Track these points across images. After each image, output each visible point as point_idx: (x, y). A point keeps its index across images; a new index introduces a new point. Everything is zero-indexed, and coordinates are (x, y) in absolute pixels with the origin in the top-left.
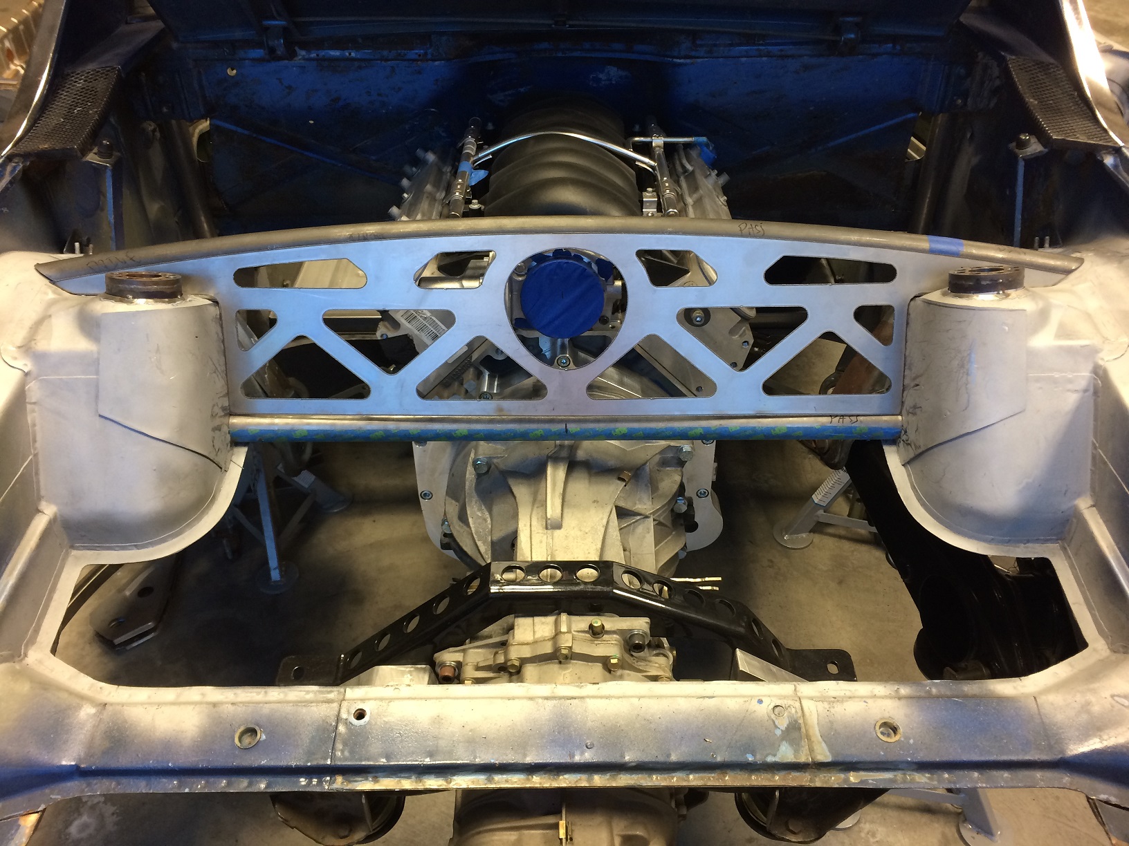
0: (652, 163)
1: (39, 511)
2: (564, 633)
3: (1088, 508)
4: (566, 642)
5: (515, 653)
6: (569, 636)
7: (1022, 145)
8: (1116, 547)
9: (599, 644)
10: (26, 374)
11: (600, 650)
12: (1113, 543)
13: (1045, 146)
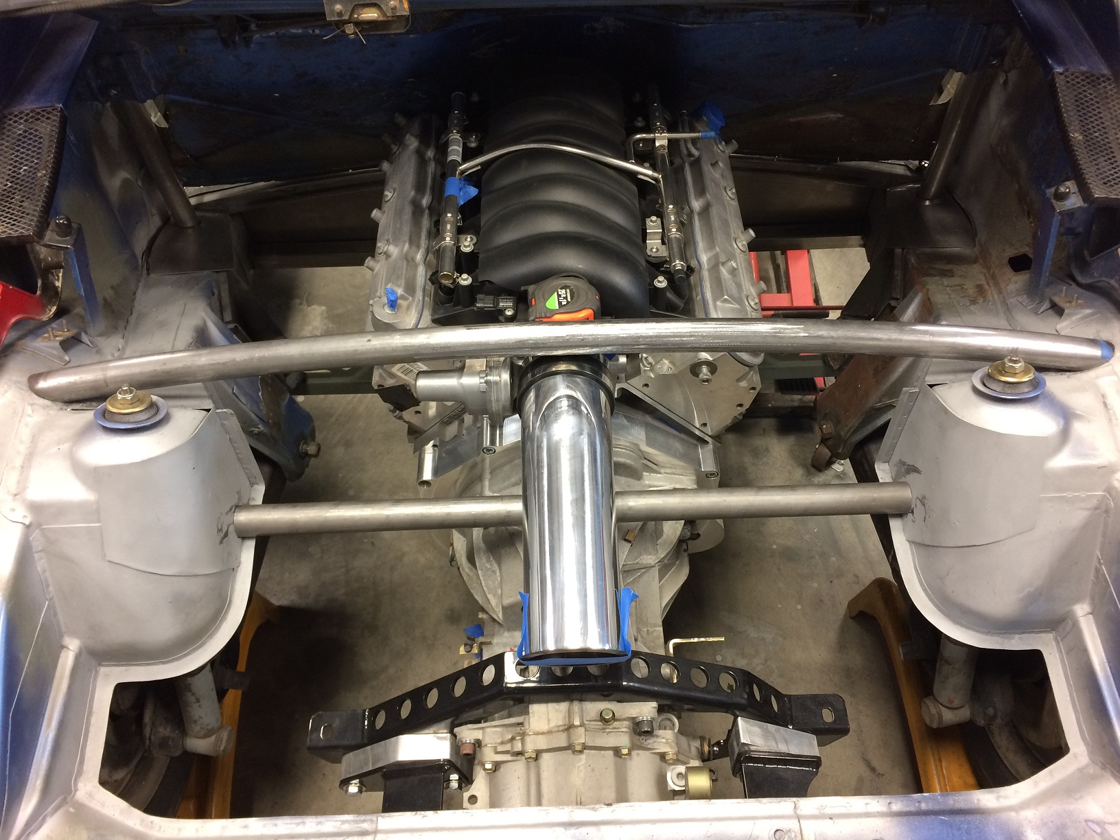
0: (656, 175)
1: (63, 647)
2: (577, 727)
3: (1085, 615)
4: (580, 737)
5: (532, 745)
6: (582, 730)
7: (1061, 197)
8: (1107, 664)
9: (610, 732)
10: (28, 527)
11: (612, 740)
12: (1105, 658)
13: (1084, 201)
